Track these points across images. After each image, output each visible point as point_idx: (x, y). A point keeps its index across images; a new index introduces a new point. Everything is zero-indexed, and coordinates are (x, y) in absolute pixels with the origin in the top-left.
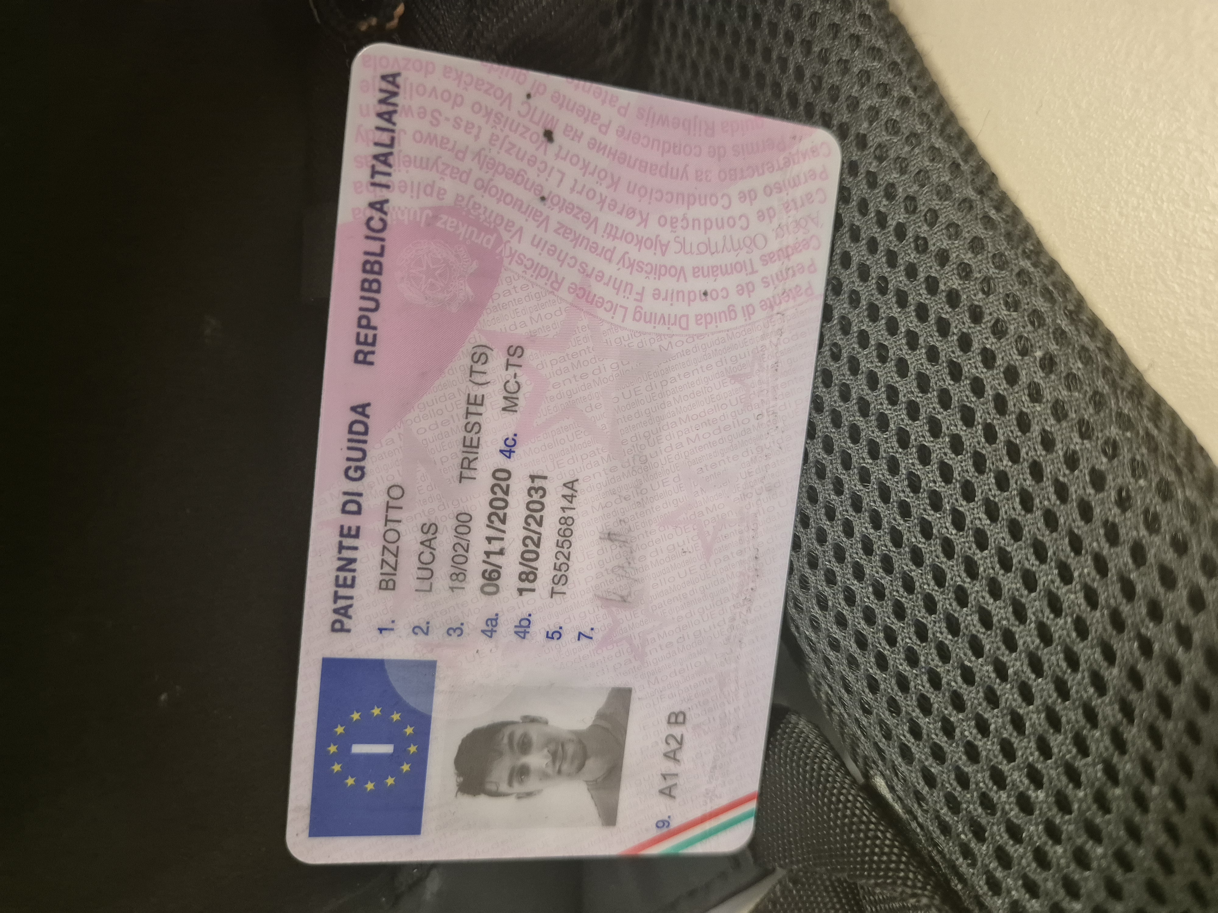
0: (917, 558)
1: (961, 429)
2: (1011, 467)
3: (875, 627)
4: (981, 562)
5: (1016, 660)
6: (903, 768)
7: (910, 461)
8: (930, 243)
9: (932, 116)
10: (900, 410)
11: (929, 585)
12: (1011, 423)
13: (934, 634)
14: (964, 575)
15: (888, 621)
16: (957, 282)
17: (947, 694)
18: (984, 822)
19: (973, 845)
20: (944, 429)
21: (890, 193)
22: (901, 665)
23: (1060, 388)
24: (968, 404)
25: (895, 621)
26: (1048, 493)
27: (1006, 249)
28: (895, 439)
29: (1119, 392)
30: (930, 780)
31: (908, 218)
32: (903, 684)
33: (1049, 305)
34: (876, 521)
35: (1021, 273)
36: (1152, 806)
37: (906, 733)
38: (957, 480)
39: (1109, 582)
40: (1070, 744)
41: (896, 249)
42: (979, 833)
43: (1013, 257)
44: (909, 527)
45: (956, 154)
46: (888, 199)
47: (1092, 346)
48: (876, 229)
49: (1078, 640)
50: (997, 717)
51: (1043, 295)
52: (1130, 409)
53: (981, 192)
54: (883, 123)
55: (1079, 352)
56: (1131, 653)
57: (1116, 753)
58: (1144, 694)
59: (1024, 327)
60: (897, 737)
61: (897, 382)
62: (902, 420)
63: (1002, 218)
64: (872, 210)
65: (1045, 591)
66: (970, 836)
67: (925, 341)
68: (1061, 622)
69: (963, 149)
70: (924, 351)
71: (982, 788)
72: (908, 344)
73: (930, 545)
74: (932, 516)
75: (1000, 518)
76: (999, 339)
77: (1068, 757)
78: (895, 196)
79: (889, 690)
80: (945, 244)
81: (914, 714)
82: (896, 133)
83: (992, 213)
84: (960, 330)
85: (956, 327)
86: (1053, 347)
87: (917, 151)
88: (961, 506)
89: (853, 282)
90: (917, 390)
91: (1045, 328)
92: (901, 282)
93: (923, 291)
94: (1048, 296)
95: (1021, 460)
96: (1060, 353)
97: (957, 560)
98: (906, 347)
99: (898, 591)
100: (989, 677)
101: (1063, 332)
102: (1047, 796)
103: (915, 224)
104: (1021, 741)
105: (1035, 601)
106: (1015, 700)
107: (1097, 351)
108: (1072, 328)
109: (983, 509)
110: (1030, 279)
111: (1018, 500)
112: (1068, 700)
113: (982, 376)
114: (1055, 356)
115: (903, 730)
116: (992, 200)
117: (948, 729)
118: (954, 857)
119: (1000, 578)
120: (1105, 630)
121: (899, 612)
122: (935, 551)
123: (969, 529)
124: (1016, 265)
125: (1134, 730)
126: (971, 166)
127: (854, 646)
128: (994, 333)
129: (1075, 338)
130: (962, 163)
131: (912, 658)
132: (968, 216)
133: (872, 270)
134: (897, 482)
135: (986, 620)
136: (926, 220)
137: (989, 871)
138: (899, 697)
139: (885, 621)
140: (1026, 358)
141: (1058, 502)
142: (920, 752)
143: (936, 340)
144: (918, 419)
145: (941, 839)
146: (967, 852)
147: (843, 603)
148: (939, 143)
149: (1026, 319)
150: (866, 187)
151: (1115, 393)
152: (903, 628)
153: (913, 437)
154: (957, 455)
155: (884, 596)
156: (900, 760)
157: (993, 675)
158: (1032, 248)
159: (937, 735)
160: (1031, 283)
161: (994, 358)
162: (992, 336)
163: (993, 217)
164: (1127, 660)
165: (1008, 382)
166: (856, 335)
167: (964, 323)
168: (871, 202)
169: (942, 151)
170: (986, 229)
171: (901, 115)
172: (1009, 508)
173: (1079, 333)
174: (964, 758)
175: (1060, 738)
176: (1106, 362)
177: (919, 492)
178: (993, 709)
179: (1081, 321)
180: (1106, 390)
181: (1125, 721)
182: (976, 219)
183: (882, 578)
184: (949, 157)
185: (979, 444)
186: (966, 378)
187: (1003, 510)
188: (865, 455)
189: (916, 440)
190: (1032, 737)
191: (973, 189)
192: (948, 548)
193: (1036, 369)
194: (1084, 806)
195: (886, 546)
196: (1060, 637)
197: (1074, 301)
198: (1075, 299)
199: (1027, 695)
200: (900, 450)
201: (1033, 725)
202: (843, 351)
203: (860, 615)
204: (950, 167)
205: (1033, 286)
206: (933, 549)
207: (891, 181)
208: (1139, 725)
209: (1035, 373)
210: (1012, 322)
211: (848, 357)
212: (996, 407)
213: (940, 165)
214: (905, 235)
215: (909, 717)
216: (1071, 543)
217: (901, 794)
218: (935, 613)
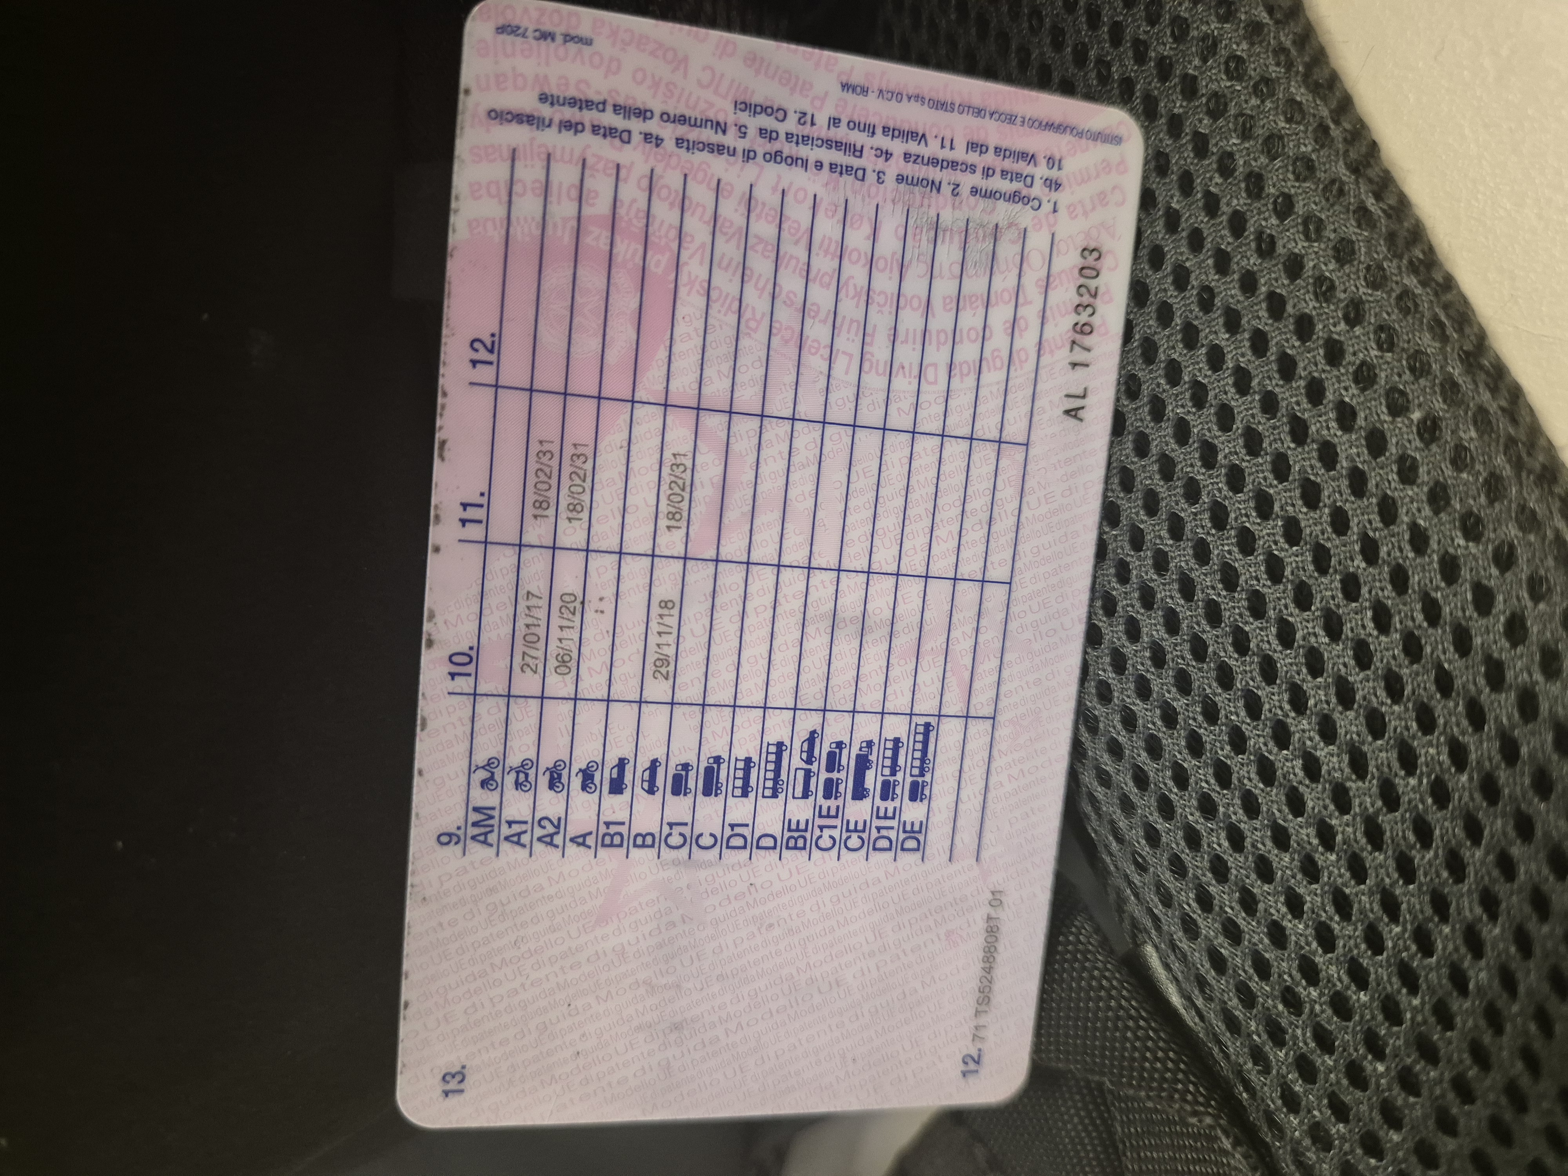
0: (1225, 678)
1: (1300, 510)
2: (1365, 569)
3: (1161, 762)
4: (1312, 693)
5: (1347, 825)
6: (1184, 945)
7: (1226, 548)
8: (1280, 243)
9: (1294, 52)
10: (1217, 477)
11: (1238, 716)
12: (1370, 510)
13: (1239, 780)
14: (1287, 707)
15: (1179, 756)
16: (1311, 304)
17: (1250, 858)
18: (1284, 1023)
19: (1267, 1048)
20: (1277, 508)
21: (1226, 167)
22: (1192, 814)
23: (1443, 466)
24: (1312, 478)
25: (1189, 758)
26: (1412, 611)
27: (1385, 258)
28: (1207, 515)
29: (1524, 475)
30: (1219, 963)
31: (1250, 205)
32: (1193, 839)
33: (1437, 345)
34: (1172, 624)
35: (1406, 294)
36: (1508, 1027)
37: (1191, 902)
38: (1288, 581)
39: (1484, 737)
40: (1409, 938)
41: (1229, 249)
42: (1277, 1034)
43: (1395, 271)
44: (1217, 637)
45: (1325, 112)
46: (1221, 175)
47: (1492, 408)
48: (1203, 217)
49: (1434, 808)
50: (1316, 895)
51: (1431, 329)
52: (1537, 501)
53: (1356, 169)
54: (1222, 60)
55: (1474, 415)
56: (1505, 834)
57: (1469, 957)
58: (1516, 886)
59: (1400, 376)
60: (1180, 905)
61: (1217, 437)
62: (1220, 490)
63: (1384, 211)
64: (1199, 188)
65: (1395, 741)
66: (1265, 1037)
67: (1259, 384)
68: (1413, 781)
69: (1334, 105)
70: (1257, 397)
71: (1286, 981)
72: (1236, 384)
73: (1244, 663)
74: (1251, 626)
75: (1343, 637)
76: (1363, 390)
77: (1404, 954)
78: (1234, 170)
79: (1174, 846)
80: (1300, 246)
81: (1204, 879)
82: (1240, 79)
83: (1370, 202)
84: (1310, 373)
85: (1305, 369)
86: (1439, 405)
87: (1269, 104)
88: (1291, 615)
89: (1165, 290)
90: (1244, 451)
91: (1430, 377)
92: (1232, 297)
93: (1263, 314)
94: (1438, 331)
95: (1380, 562)
96: (1447, 415)
97: (1280, 687)
98: (1233, 390)
99: (1195, 719)
100: (1310, 843)
101: (1455, 385)
102: (1372, 998)
103: (1259, 214)
104: (1343, 928)
105: (1381, 751)
106: (1341, 876)
107: (1499, 413)
108: (1468, 379)
109: (1321, 622)
110: (1416, 305)
111: (1369, 614)
112: (1413, 883)
113: (1336, 440)
114: (1440, 419)
115: (1188, 897)
116: (1370, 181)
117: (1249, 903)
118: (1241, 1060)
119: (1336, 716)
120: (1472, 798)
121: (1195, 746)
122: (1251, 672)
123: (1299, 647)
124: (1397, 283)
125: (1497, 931)
126: (1345, 130)
127: (1131, 783)
128: (1356, 381)
129: (1471, 394)
130: (1332, 126)
131: (1207, 807)
132: (1336, 207)
133: (1193, 276)
134: (1205, 575)
135: (1312, 768)
136: (1275, 209)
137: (1285, 1083)
138: (1187, 856)
139: (1175, 756)
140: (1399, 419)
141: (1425, 624)
142: (1209, 927)
143: (1275, 384)
144: (1242, 491)
145: (1227, 1038)
146: (1258, 1055)
147: (1119, 726)
148: (1301, 94)
149: (1404, 362)
150: (1192, 155)
151: (1518, 476)
152: (1199, 768)
153: (1233, 515)
154: (1291, 546)
155: (1177, 723)
156: (1181, 934)
157: (1315, 841)
158: (1421, 256)
159: (1232, 908)
160: (1416, 310)
161: (1354, 414)
162: (1353, 386)
163: (1372, 209)
164: (1499, 840)
165: (1370, 452)
166: (1162, 365)
167: (1316, 365)
168: (1198, 177)
169: (1305, 107)
170: (1359, 226)
171: (1249, 50)
172: (1357, 624)
173: (1477, 386)
174: (1266, 941)
175: (1398, 929)
176: (1511, 431)
177: (1234, 591)
178: (1311, 883)
179: (1482, 367)
180: (1507, 471)
181: (1485, 917)
182: (1348, 211)
183: (1174, 699)
184: (1314, 116)
185: (1323, 534)
186: (1313, 441)
187: (1349, 625)
188: (1164, 533)
189: (1236, 519)
190: (1359, 924)
191: (1346, 164)
192: (1269, 669)
193: (1411, 437)
194: (1419, 1018)
195: (1183, 659)
196: (1410, 802)
197: (1473, 338)
198: (1475, 335)
199: (1358, 871)
200: (1213, 531)
201: (1362, 911)
202: (1144, 387)
203: (1141, 744)
204: (1315, 131)
205: (1418, 316)
206: (1248, 668)
207: (1229, 149)
208: (1503, 926)
209: (1410, 441)
210: (1385, 367)
211: (1149, 395)
212: (1351, 486)
213: (1302, 128)
214: (1244, 230)
215: (1197, 881)
216: (1437, 681)
217: (1180, 976)
218: (1244, 753)
